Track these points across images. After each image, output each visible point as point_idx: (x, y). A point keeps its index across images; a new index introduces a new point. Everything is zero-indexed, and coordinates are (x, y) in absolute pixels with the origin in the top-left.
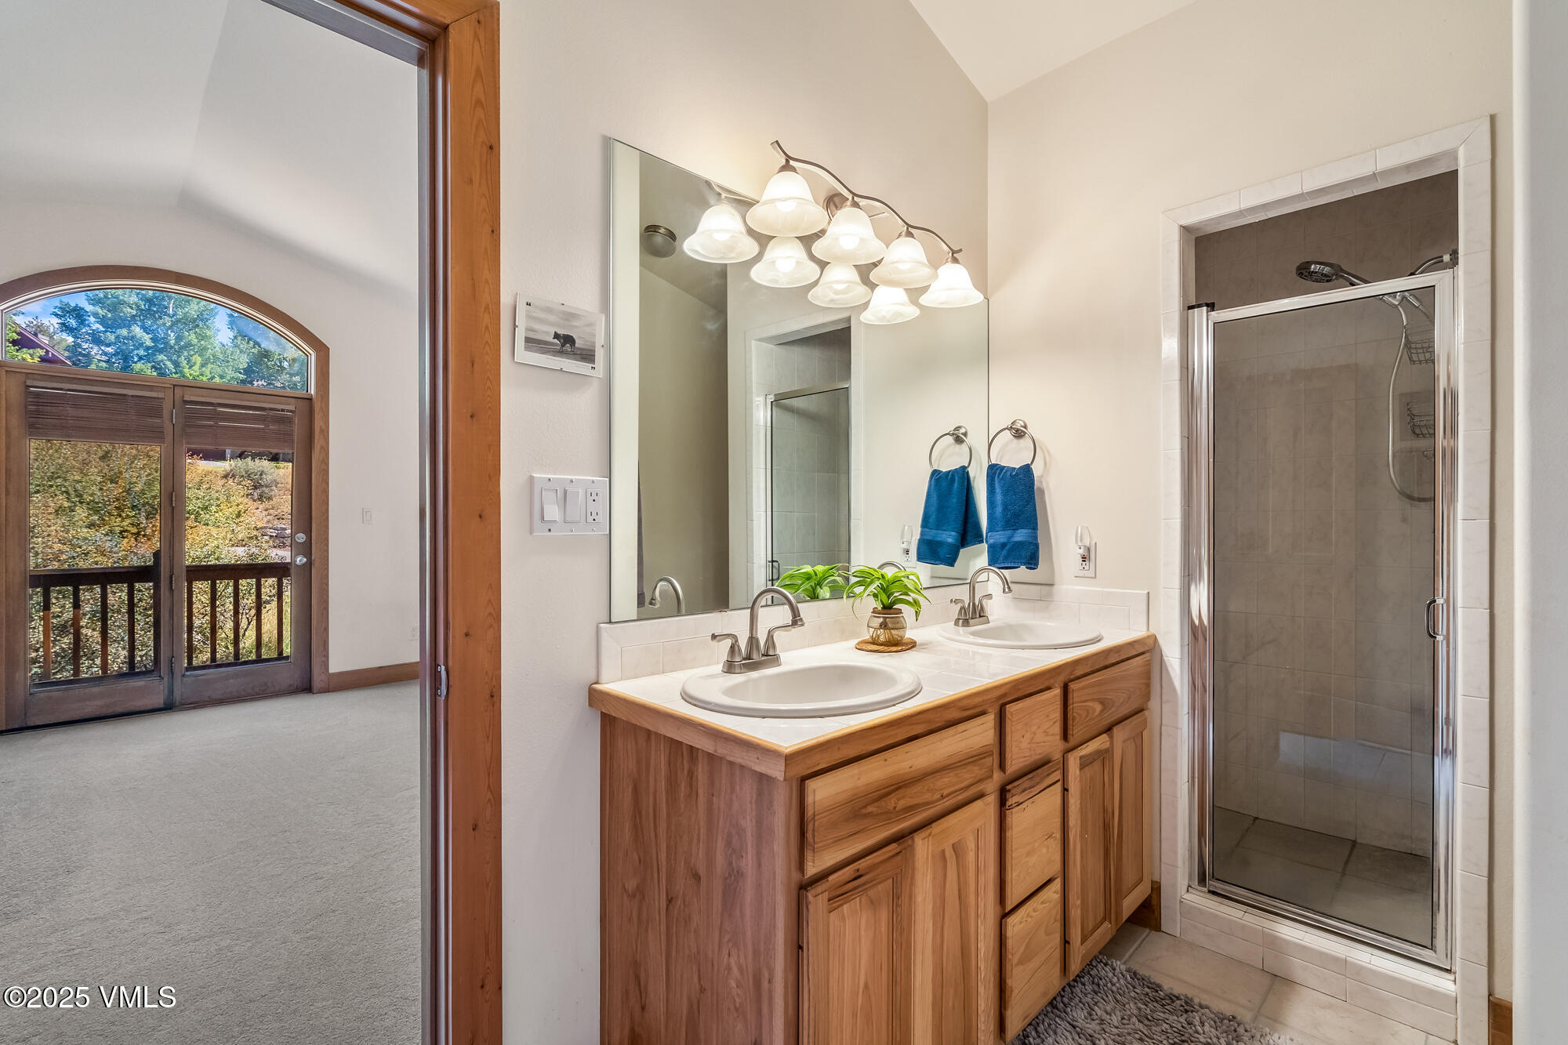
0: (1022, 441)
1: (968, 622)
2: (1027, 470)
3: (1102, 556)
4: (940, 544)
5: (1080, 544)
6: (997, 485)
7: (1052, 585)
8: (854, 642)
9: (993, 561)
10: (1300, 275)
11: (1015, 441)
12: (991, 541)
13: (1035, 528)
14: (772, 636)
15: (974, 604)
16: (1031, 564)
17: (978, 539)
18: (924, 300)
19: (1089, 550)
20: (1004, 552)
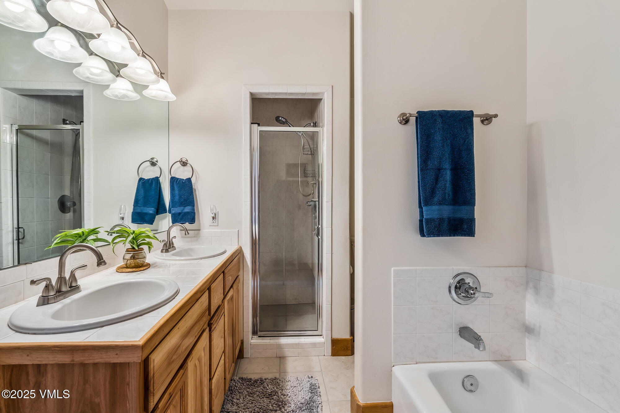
0: (185, 168)
1: (168, 250)
2: (189, 180)
3: (220, 217)
4: (146, 214)
5: (212, 212)
6: (175, 187)
7: (199, 230)
8: (115, 268)
9: (174, 221)
10: (277, 120)
11: (182, 167)
12: (173, 212)
13: (194, 206)
14: (74, 275)
15: (169, 241)
16: (193, 221)
17: (164, 211)
18: (146, 92)
19: (215, 215)
20: (180, 216)
